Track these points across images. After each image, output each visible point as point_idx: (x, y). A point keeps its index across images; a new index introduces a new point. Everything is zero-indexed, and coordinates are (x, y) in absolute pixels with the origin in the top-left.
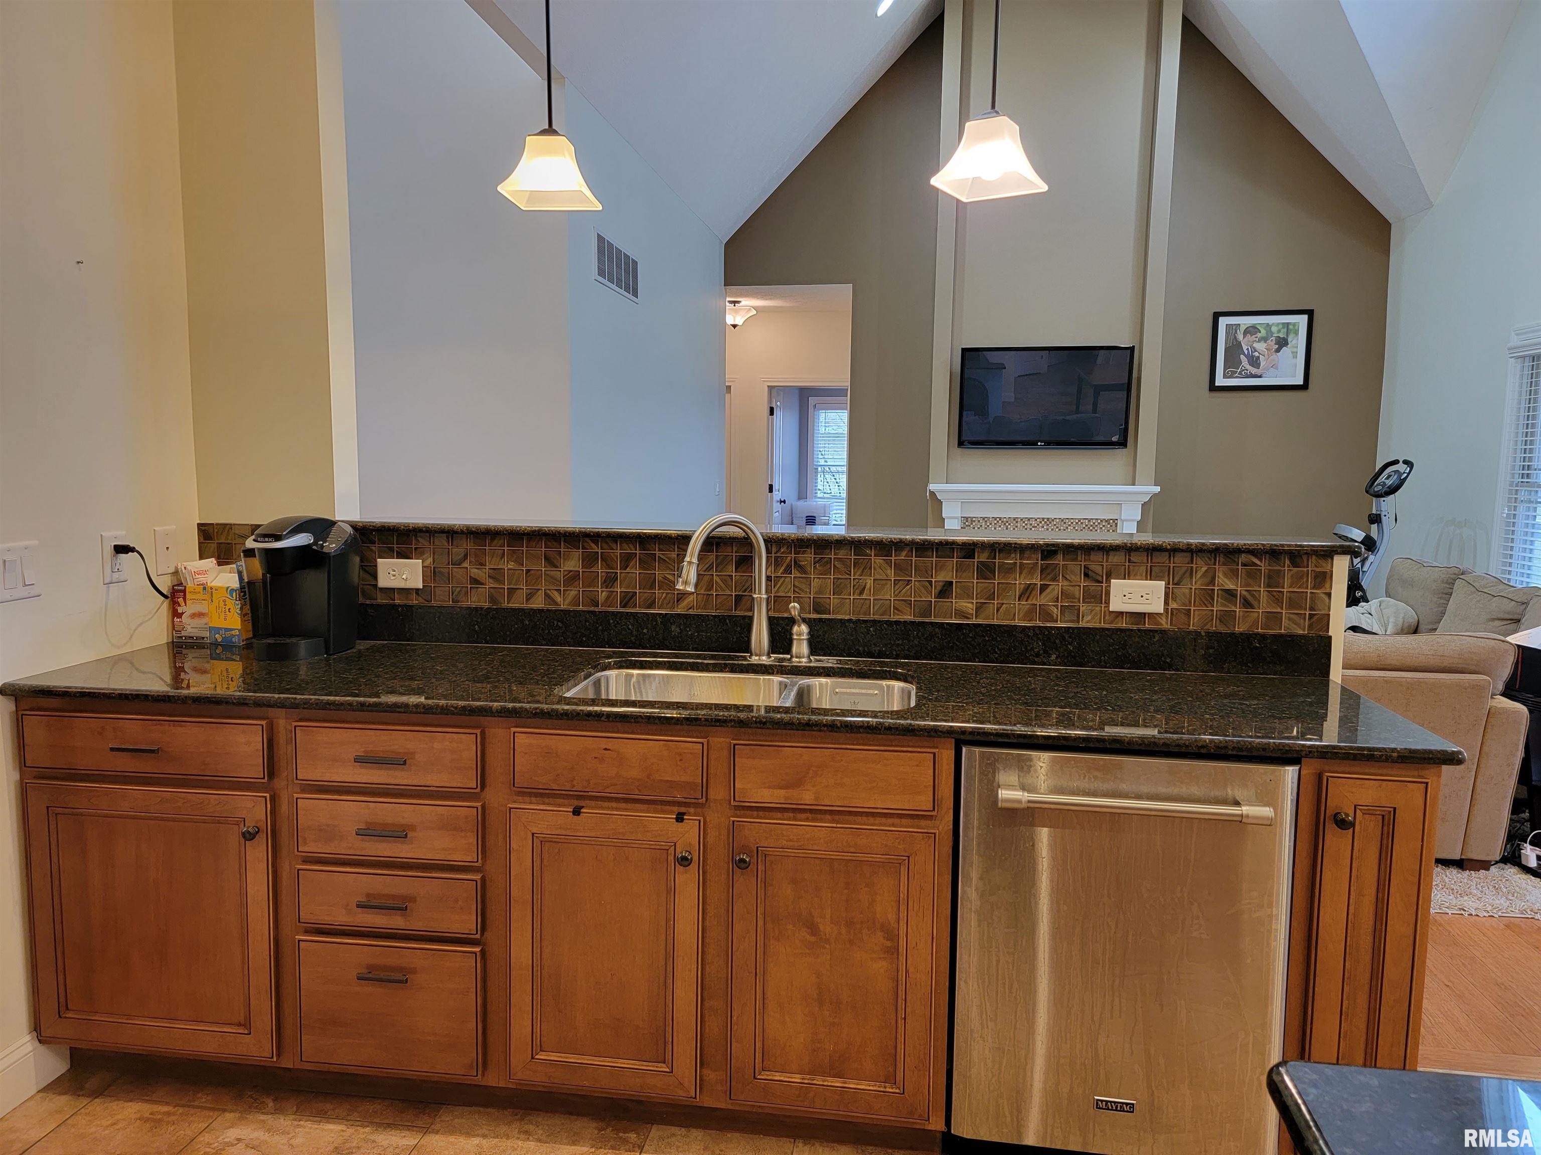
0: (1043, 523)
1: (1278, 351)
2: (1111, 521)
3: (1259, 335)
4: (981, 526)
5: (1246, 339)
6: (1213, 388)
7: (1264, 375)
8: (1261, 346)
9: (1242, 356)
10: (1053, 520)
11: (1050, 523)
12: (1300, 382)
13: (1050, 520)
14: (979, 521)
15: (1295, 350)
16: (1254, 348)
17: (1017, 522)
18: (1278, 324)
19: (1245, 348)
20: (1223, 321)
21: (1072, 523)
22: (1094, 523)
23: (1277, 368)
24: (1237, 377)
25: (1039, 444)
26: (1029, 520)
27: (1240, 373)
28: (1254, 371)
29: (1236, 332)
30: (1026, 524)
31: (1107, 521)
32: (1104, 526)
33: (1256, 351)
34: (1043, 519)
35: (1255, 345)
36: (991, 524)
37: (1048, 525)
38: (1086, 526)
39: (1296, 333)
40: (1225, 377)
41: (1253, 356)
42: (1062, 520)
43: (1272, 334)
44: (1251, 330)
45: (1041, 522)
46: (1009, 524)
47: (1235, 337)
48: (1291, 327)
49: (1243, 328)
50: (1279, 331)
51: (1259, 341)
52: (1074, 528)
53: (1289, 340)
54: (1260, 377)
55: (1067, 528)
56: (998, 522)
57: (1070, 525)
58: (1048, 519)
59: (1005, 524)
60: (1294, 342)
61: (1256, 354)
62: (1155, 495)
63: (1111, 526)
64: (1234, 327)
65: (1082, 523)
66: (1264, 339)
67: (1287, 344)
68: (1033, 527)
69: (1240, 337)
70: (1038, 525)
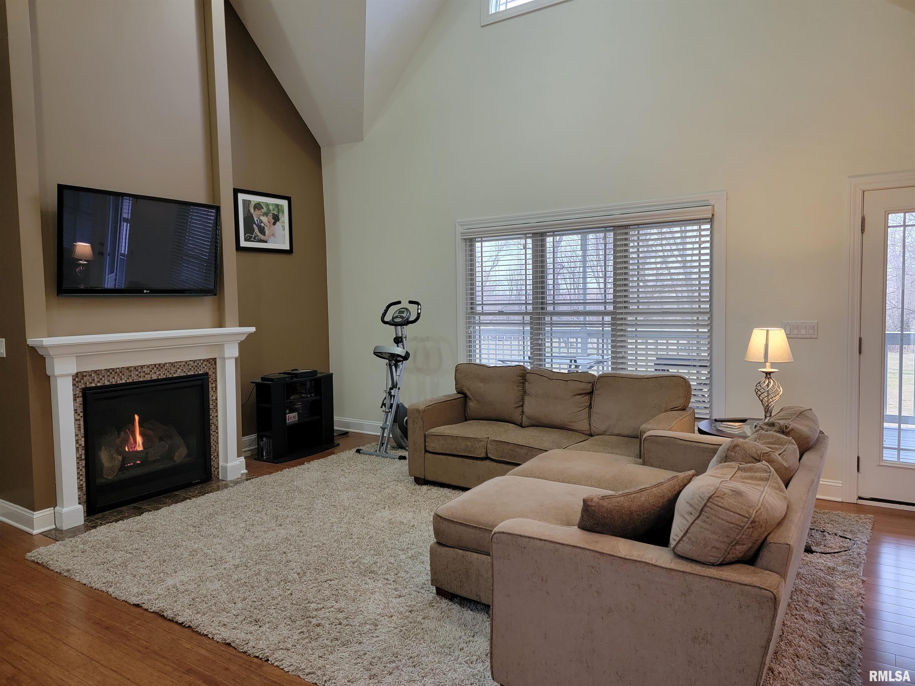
0: (155, 369)
1: (274, 224)
2: (211, 361)
3: (263, 211)
4: (94, 380)
5: (255, 212)
6: (239, 248)
7: (268, 241)
8: (264, 219)
9: (255, 226)
10: (164, 365)
11: (162, 368)
12: (288, 248)
13: (162, 366)
14: (91, 375)
15: (283, 224)
16: (261, 220)
17: (131, 371)
18: (273, 204)
19: (255, 219)
20: (241, 197)
21: (181, 366)
22: (198, 364)
23: (275, 237)
24: (253, 241)
25: (145, 291)
26: (142, 367)
27: (254, 238)
28: (262, 237)
29: (249, 205)
30: (140, 372)
31: (208, 360)
32: (206, 365)
33: (262, 222)
34: (155, 365)
35: (262, 218)
36: (104, 376)
37: (160, 370)
38: (192, 367)
39: (283, 212)
40: (246, 240)
41: (261, 226)
42: (172, 364)
43: (270, 211)
44: (258, 206)
45: (153, 369)
46: (123, 374)
47: (249, 210)
48: (280, 208)
49: (253, 204)
50: (274, 210)
51: (263, 215)
52: (183, 370)
53: (280, 217)
54: (266, 242)
55: (177, 371)
56: (111, 373)
57: (179, 368)
58: (159, 365)
59: (119, 375)
60: (282, 219)
61: (263, 225)
62: (250, 335)
63: (211, 365)
64: (248, 202)
65: (188, 365)
66: (266, 214)
67: (279, 220)
68: (147, 374)
69: (252, 210)
70: (151, 371)
